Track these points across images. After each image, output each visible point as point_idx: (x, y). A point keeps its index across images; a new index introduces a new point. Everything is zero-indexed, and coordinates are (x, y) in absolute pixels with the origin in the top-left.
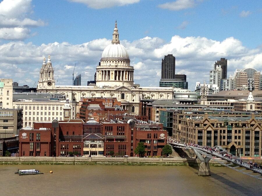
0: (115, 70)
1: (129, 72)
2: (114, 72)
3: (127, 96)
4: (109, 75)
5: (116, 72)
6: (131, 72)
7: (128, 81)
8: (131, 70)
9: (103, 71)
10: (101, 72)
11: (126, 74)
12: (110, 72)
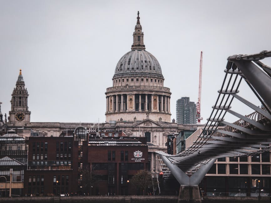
0: (135, 93)
1: (160, 96)
2: (134, 97)
3: (155, 136)
4: (125, 102)
5: (137, 96)
6: (164, 96)
7: (159, 111)
8: (163, 94)
9: (115, 96)
10: (113, 97)
11: (155, 100)
12: (128, 97)
